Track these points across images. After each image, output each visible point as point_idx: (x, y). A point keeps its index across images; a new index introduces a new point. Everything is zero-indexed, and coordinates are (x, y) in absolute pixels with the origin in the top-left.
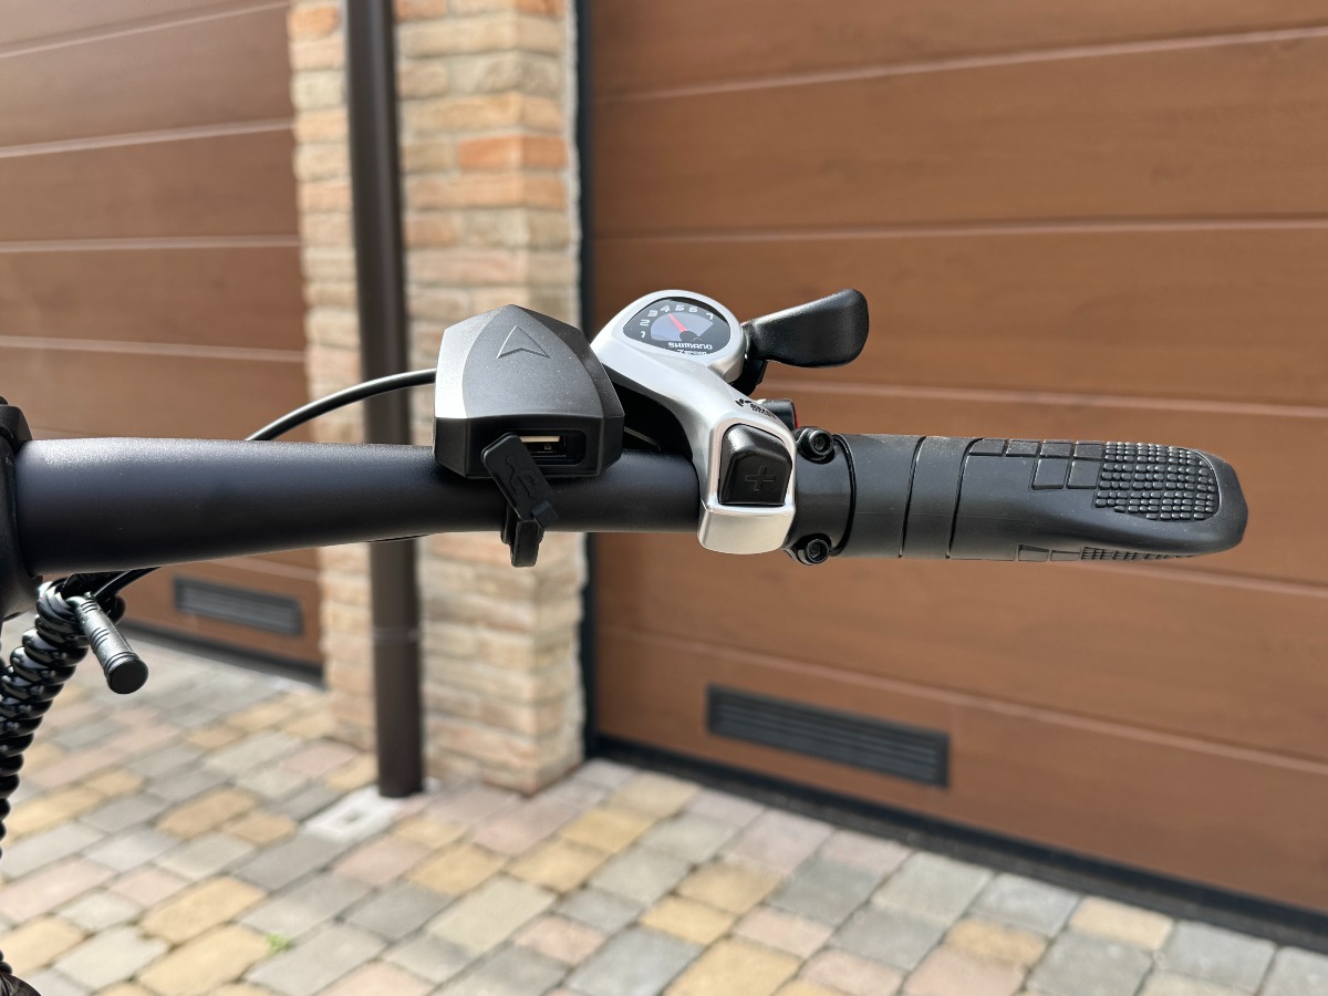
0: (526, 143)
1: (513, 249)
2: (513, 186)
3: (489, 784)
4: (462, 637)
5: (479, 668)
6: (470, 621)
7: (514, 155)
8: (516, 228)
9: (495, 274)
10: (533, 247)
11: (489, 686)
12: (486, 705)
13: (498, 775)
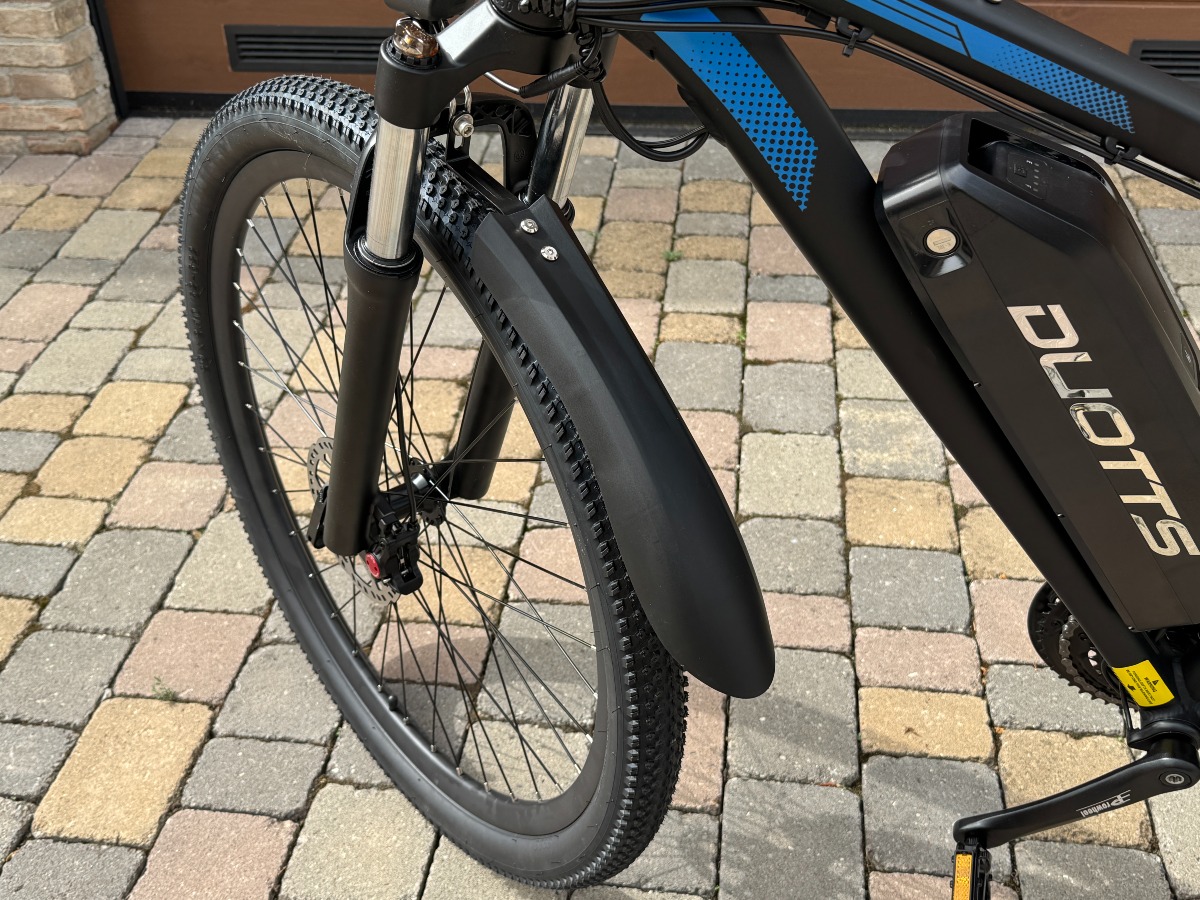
11: (16, 61)
12: (17, 79)
13: (47, 143)
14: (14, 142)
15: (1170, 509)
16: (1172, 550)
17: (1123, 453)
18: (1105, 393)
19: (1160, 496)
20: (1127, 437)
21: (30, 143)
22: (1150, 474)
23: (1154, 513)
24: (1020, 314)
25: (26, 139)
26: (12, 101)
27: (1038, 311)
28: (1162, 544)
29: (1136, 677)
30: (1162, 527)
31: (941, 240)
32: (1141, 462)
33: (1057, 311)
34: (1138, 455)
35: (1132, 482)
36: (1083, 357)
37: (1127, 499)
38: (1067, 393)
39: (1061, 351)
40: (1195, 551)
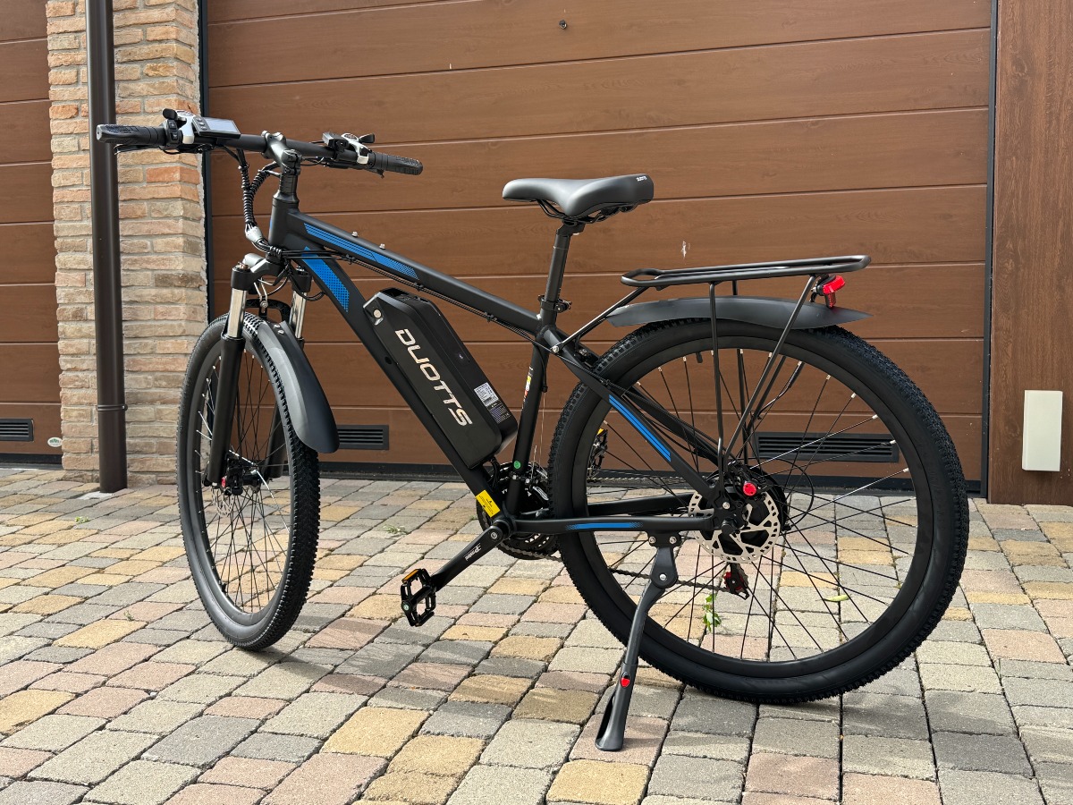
0: (182, 170)
1: (176, 218)
2: (177, 190)
3: (160, 483)
4: (147, 411)
5: (157, 425)
6: (152, 402)
7: (177, 176)
8: (178, 208)
9: (167, 231)
10: (186, 218)
11: (162, 434)
12: (161, 444)
13: (168, 478)
14: (150, 478)
15: (459, 405)
16: (464, 423)
17: (438, 383)
18: (427, 360)
19: (454, 400)
20: (438, 377)
21: (159, 478)
22: (449, 391)
23: (454, 407)
24: (399, 333)
25: (157, 476)
26: (155, 456)
27: (402, 332)
28: (461, 421)
29: (484, 499)
30: (459, 411)
31: (377, 313)
32: (444, 386)
33: (407, 331)
34: (443, 383)
35: (444, 395)
36: (417, 347)
37: (445, 402)
38: (418, 361)
39: (412, 346)
40: (470, 422)
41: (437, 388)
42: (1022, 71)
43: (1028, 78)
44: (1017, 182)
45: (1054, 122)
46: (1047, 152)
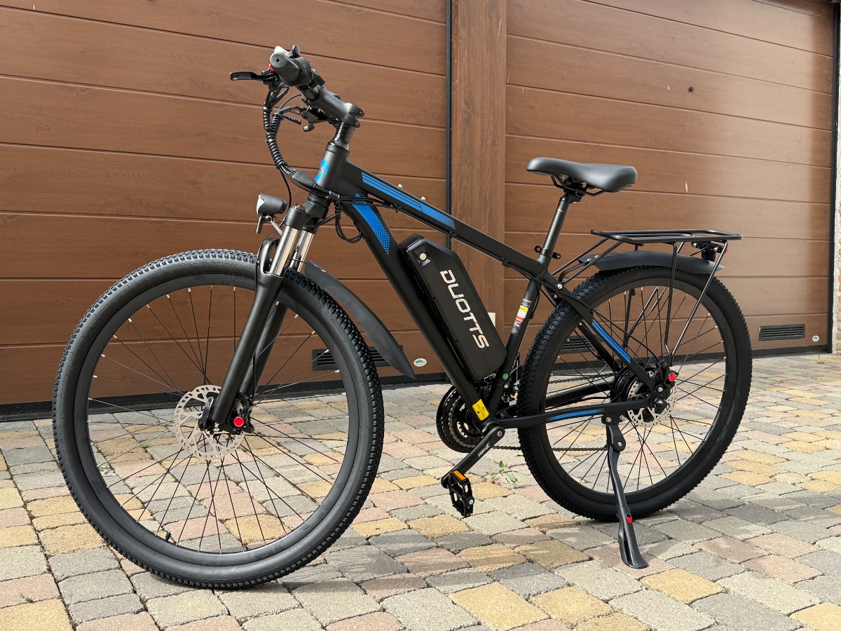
15: (481, 332)
16: (483, 346)
17: (468, 314)
18: (462, 295)
19: (478, 328)
20: (468, 309)
22: (475, 320)
23: (477, 333)
24: (443, 273)
27: (446, 272)
28: (481, 344)
29: (478, 406)
30: (480, 337)
31: (423, 256)
32: (472, 317)
33: (450, 271)
34: (471, 314)
35: (471, 324)
36: (457, 285)
37: (471, 330)
38: (455, 297)
39: (452, 284)
40: (488, 345)
41: (465, 319)
42: (469, 109)
43: (472, 114)
44: (467, 180)
45: (484, 144)
46: (481, 163)
